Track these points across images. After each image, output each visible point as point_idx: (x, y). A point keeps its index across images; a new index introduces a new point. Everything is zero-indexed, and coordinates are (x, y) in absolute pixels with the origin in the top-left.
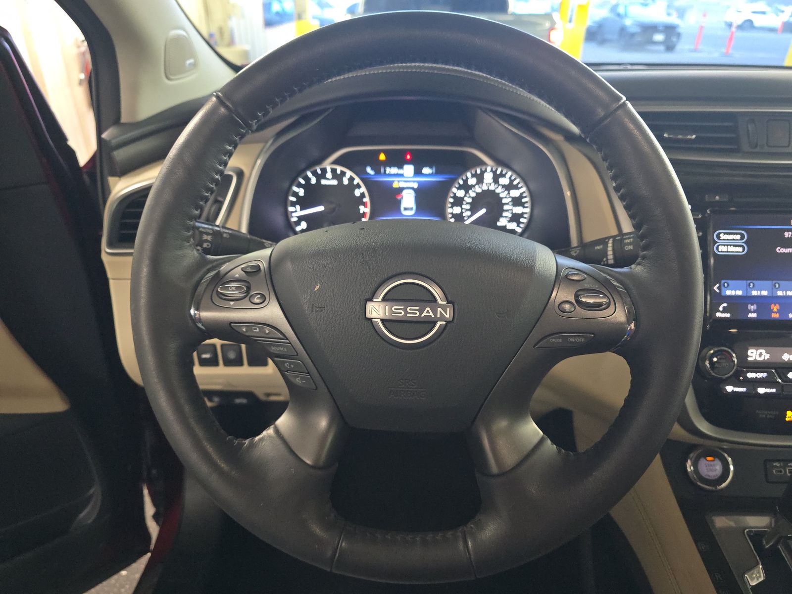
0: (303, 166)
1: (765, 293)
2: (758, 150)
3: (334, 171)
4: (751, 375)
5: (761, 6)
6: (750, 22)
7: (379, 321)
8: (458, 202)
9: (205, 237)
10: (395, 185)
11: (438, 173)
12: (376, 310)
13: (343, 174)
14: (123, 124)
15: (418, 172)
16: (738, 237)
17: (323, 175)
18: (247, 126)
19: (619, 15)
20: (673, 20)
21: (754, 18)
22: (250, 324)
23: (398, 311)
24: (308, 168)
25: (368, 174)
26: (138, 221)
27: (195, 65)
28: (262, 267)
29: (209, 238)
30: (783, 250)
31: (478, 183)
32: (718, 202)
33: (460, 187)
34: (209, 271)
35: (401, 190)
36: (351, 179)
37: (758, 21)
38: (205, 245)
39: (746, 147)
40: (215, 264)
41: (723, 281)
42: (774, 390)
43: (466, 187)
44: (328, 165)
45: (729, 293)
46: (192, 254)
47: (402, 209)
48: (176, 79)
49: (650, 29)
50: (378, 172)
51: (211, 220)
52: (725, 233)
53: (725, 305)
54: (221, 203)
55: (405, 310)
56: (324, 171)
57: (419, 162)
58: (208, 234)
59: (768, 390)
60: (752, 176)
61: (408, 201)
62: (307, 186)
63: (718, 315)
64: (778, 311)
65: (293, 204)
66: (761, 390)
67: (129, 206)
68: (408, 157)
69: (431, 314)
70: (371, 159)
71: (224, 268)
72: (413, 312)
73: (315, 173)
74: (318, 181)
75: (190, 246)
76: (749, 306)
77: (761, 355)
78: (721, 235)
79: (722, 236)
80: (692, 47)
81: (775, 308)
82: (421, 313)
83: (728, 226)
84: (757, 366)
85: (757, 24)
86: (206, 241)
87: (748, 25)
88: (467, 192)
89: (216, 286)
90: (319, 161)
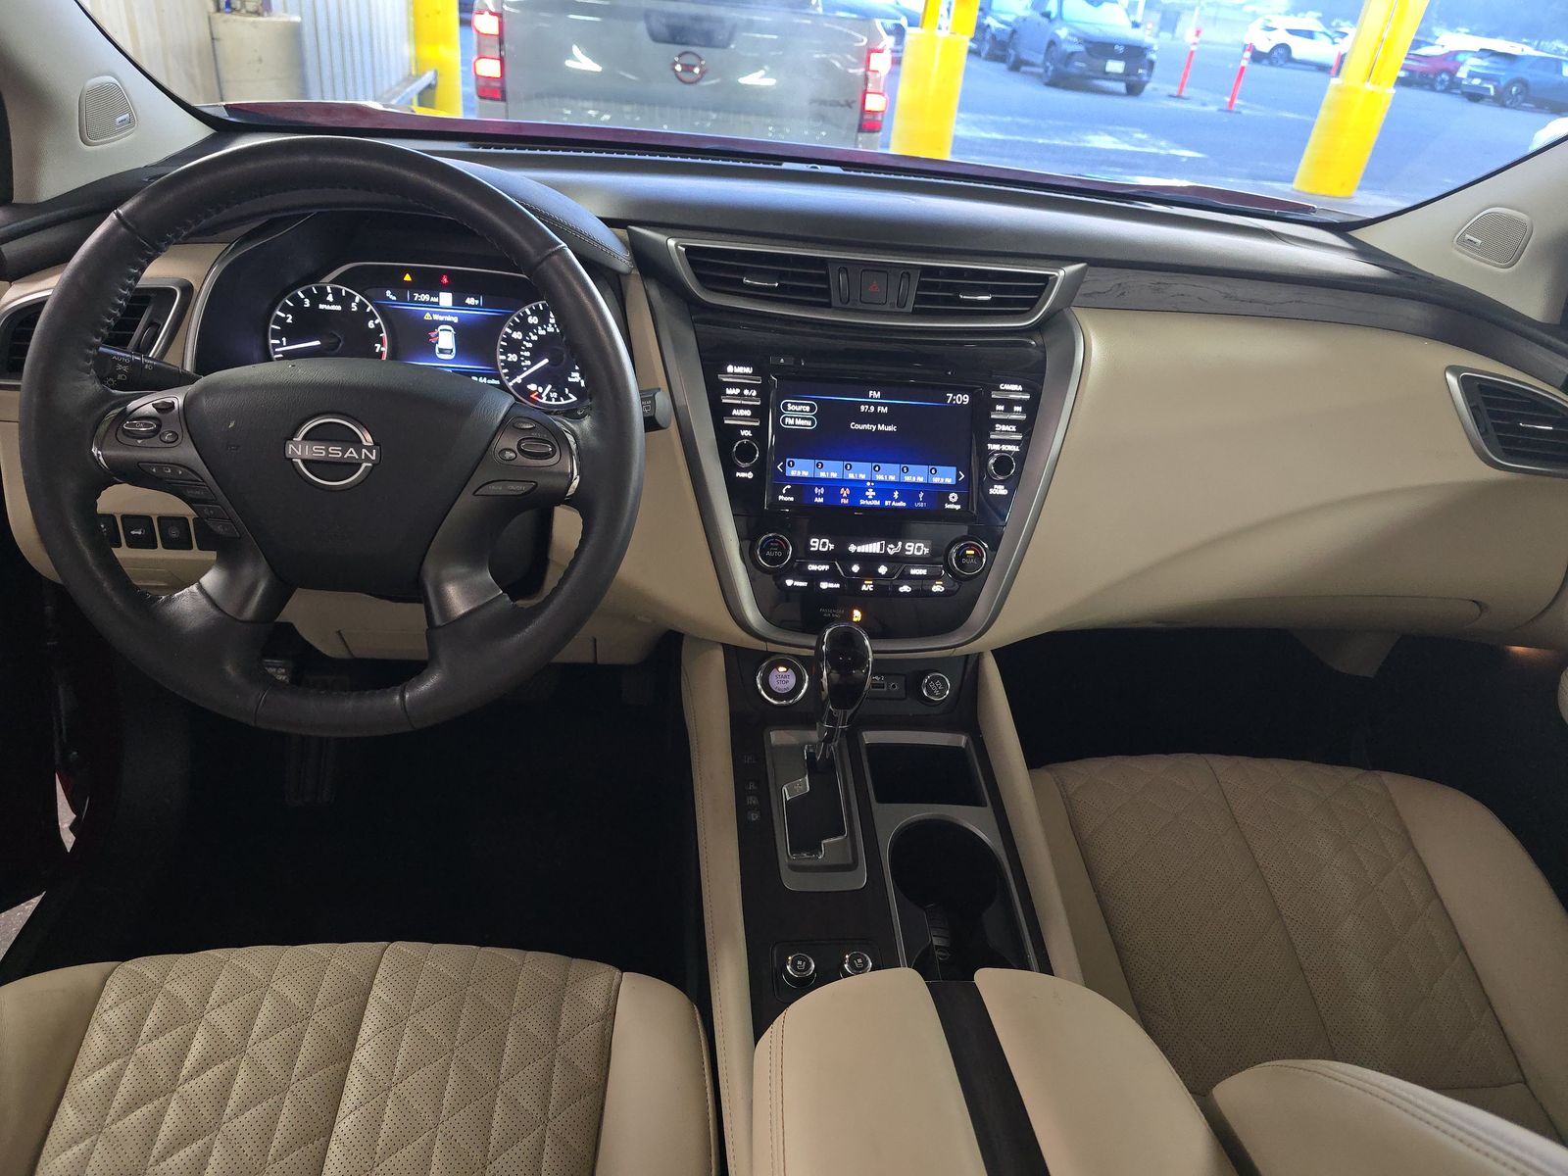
0: (291, 281)
1: (834, 475)
2: (849, 306)
3: (336, 293)
4: (812, 567)
5: (1310, 21)
6: (1286, 47)
7: (299, 461)
8: (514, 346)
9: (120, 367)
10: (428, 317)
11: (486, 305)
12: (299, 450)
13: (352, 298)
14: (18, 205)
15: (458, 302)
16: (808, 408)
17: (321, 296)
18: (154, 248)
19: (1047, 15)
20: (1143, 36)
21: (1292, 41)
22: (161, 464)
23: (317, 451)
24: (297, 286)
25: (388, 299)
26: (26, 343)
27: (130, 122)
28: (176, 405)
29: (125, 369)
30: (858, 427)
31: (540, 324)
32: (782, 365)
33: (515, 328)
34: (114, 407)
35: (437, 324)
36: (362, 305)
37: (1301, 49)
38: (120, 377)
39: (835, 302)
40: (122, 399)
41: (788, 460)
42: (838, 586)
43: (524, 327)
44: (328, 283)
45: (793, 473)
46: (91, 387)
47: (437, 351)
48: (98, 144)
49: (1101, 48)
50: (401, 298)
51: (143, 348)
52: (792, 404)
53: (789, 487)
54: (159, 327)
55: (327, 450)
56: (323, 292)
57: (461, 288)
58: (123, 364)
59: (831, 585)
60: (831, 337)
61: (446, 339)
62: (298, 309)
63: (781, 497)
64: (848, 496)
65: (276, 335)
66: (824, 585)
67: (21, 324)
68: (445, 280)
69: (355, 455)
70: (393, 279)
71: (132, 405)
72: (335, 452)
73: (308, 294)
74: (314, 304)
75: (91, 378)
76: (816, 489)
77: (824, 544)
78: (789, 405)
79: (790, 407)
80: (1174, 90)
81: (845, 492)
82: (344, 454)
83: (797, 395)
84: (819, 557)
85: (1296, 54)
86: (121, 372)
87: (1281, 55)
88: (525, 335)
89: (121, 424)
90: (315, 277)
